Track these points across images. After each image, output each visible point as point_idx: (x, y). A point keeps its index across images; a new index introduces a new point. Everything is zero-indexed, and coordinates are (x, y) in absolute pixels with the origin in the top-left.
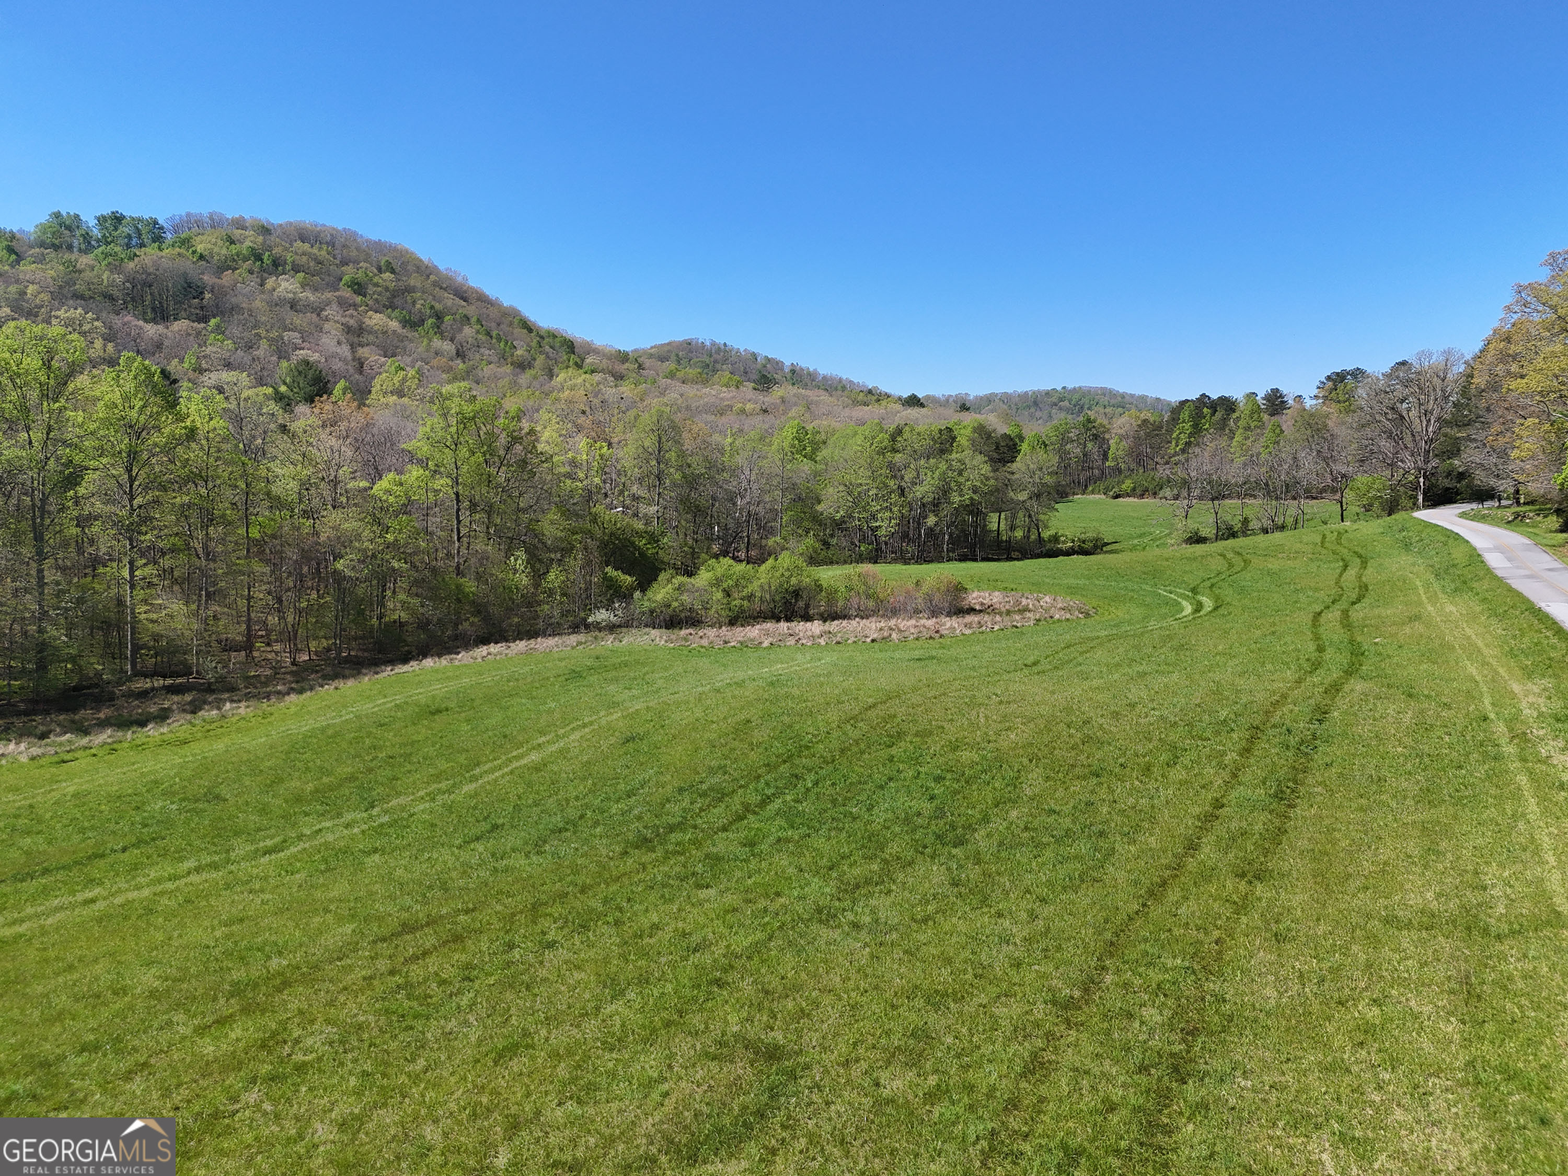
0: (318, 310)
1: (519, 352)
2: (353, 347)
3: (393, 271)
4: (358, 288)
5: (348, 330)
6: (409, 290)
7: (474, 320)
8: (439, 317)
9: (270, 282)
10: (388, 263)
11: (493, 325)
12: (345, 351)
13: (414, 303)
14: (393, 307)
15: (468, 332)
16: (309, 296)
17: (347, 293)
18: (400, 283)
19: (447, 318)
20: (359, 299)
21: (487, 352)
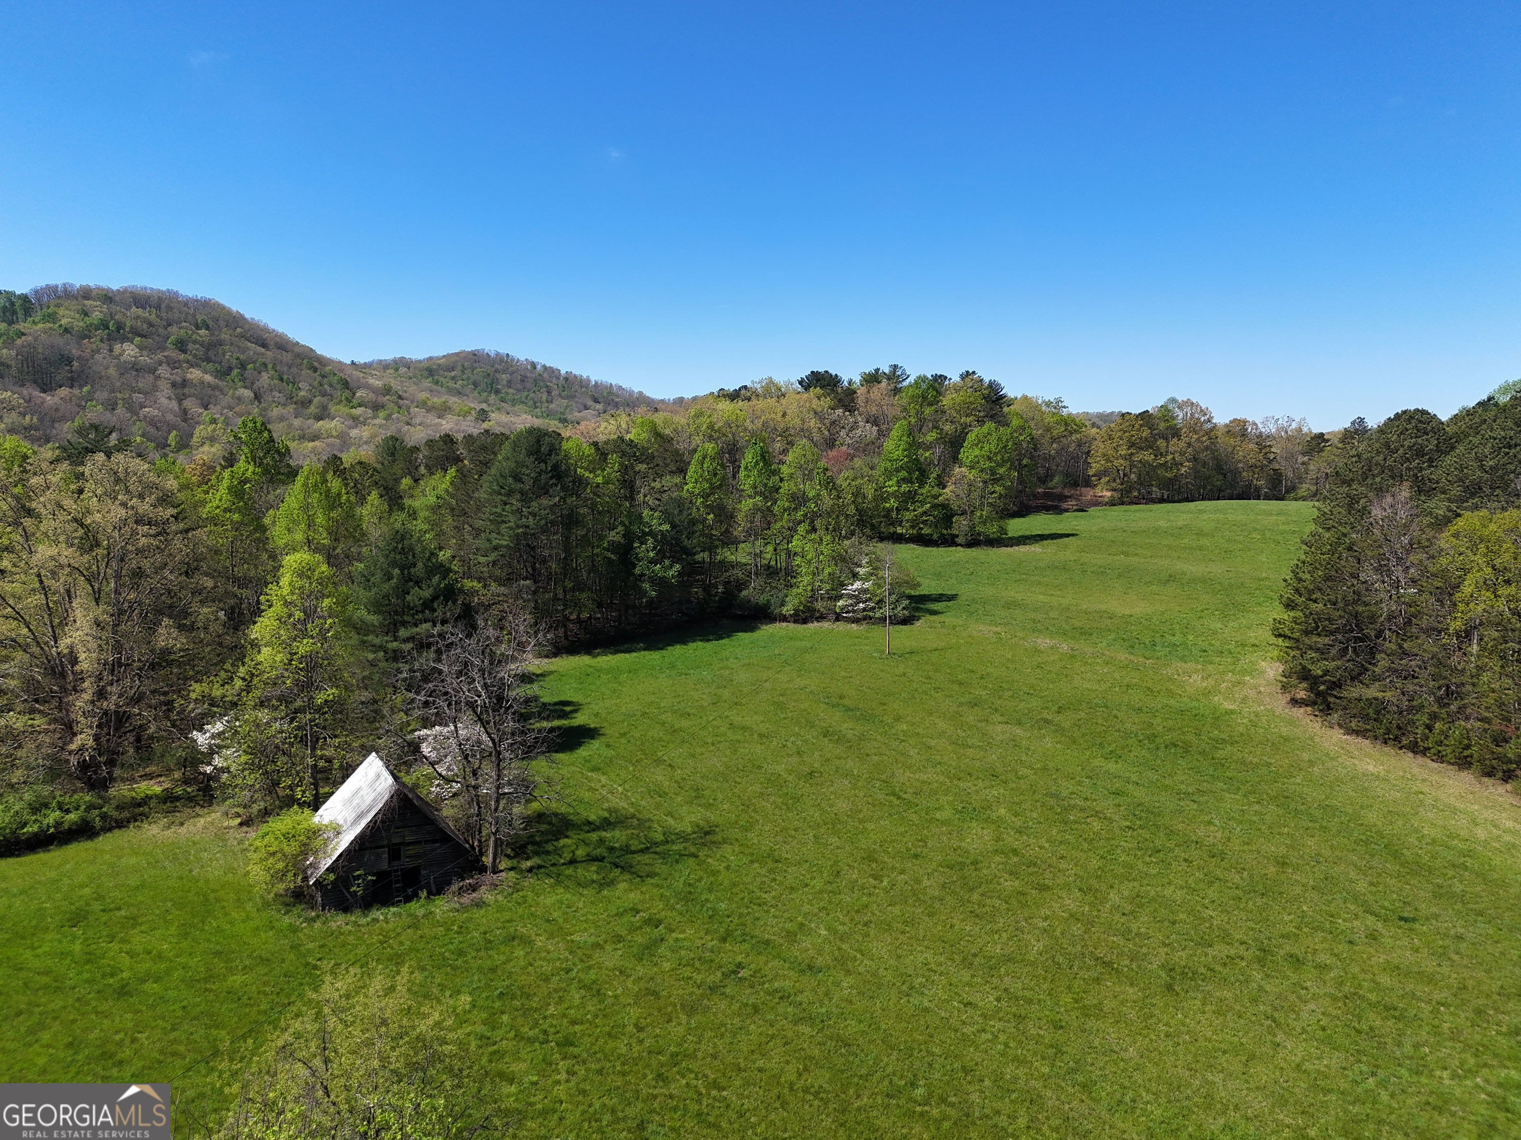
0: (152, 371)
1: (302, 393)
2: (180, 401)
3: (207, 328)
4: (181, 346)
5: (174, 385)
6: (221, 343)
7: (270, 366)
8: (243, 366)
9: (117, 348)
10: (204, 321)
11: (285, 369)
12: (174, 405)
13: (224, 354)
14: (208, 360)
15: (265, 379)
16: (145, 359)
17: (174, 354)
18: (214, 338)
19: (249, 367)
20: (182, 357)
21: (278, 395)
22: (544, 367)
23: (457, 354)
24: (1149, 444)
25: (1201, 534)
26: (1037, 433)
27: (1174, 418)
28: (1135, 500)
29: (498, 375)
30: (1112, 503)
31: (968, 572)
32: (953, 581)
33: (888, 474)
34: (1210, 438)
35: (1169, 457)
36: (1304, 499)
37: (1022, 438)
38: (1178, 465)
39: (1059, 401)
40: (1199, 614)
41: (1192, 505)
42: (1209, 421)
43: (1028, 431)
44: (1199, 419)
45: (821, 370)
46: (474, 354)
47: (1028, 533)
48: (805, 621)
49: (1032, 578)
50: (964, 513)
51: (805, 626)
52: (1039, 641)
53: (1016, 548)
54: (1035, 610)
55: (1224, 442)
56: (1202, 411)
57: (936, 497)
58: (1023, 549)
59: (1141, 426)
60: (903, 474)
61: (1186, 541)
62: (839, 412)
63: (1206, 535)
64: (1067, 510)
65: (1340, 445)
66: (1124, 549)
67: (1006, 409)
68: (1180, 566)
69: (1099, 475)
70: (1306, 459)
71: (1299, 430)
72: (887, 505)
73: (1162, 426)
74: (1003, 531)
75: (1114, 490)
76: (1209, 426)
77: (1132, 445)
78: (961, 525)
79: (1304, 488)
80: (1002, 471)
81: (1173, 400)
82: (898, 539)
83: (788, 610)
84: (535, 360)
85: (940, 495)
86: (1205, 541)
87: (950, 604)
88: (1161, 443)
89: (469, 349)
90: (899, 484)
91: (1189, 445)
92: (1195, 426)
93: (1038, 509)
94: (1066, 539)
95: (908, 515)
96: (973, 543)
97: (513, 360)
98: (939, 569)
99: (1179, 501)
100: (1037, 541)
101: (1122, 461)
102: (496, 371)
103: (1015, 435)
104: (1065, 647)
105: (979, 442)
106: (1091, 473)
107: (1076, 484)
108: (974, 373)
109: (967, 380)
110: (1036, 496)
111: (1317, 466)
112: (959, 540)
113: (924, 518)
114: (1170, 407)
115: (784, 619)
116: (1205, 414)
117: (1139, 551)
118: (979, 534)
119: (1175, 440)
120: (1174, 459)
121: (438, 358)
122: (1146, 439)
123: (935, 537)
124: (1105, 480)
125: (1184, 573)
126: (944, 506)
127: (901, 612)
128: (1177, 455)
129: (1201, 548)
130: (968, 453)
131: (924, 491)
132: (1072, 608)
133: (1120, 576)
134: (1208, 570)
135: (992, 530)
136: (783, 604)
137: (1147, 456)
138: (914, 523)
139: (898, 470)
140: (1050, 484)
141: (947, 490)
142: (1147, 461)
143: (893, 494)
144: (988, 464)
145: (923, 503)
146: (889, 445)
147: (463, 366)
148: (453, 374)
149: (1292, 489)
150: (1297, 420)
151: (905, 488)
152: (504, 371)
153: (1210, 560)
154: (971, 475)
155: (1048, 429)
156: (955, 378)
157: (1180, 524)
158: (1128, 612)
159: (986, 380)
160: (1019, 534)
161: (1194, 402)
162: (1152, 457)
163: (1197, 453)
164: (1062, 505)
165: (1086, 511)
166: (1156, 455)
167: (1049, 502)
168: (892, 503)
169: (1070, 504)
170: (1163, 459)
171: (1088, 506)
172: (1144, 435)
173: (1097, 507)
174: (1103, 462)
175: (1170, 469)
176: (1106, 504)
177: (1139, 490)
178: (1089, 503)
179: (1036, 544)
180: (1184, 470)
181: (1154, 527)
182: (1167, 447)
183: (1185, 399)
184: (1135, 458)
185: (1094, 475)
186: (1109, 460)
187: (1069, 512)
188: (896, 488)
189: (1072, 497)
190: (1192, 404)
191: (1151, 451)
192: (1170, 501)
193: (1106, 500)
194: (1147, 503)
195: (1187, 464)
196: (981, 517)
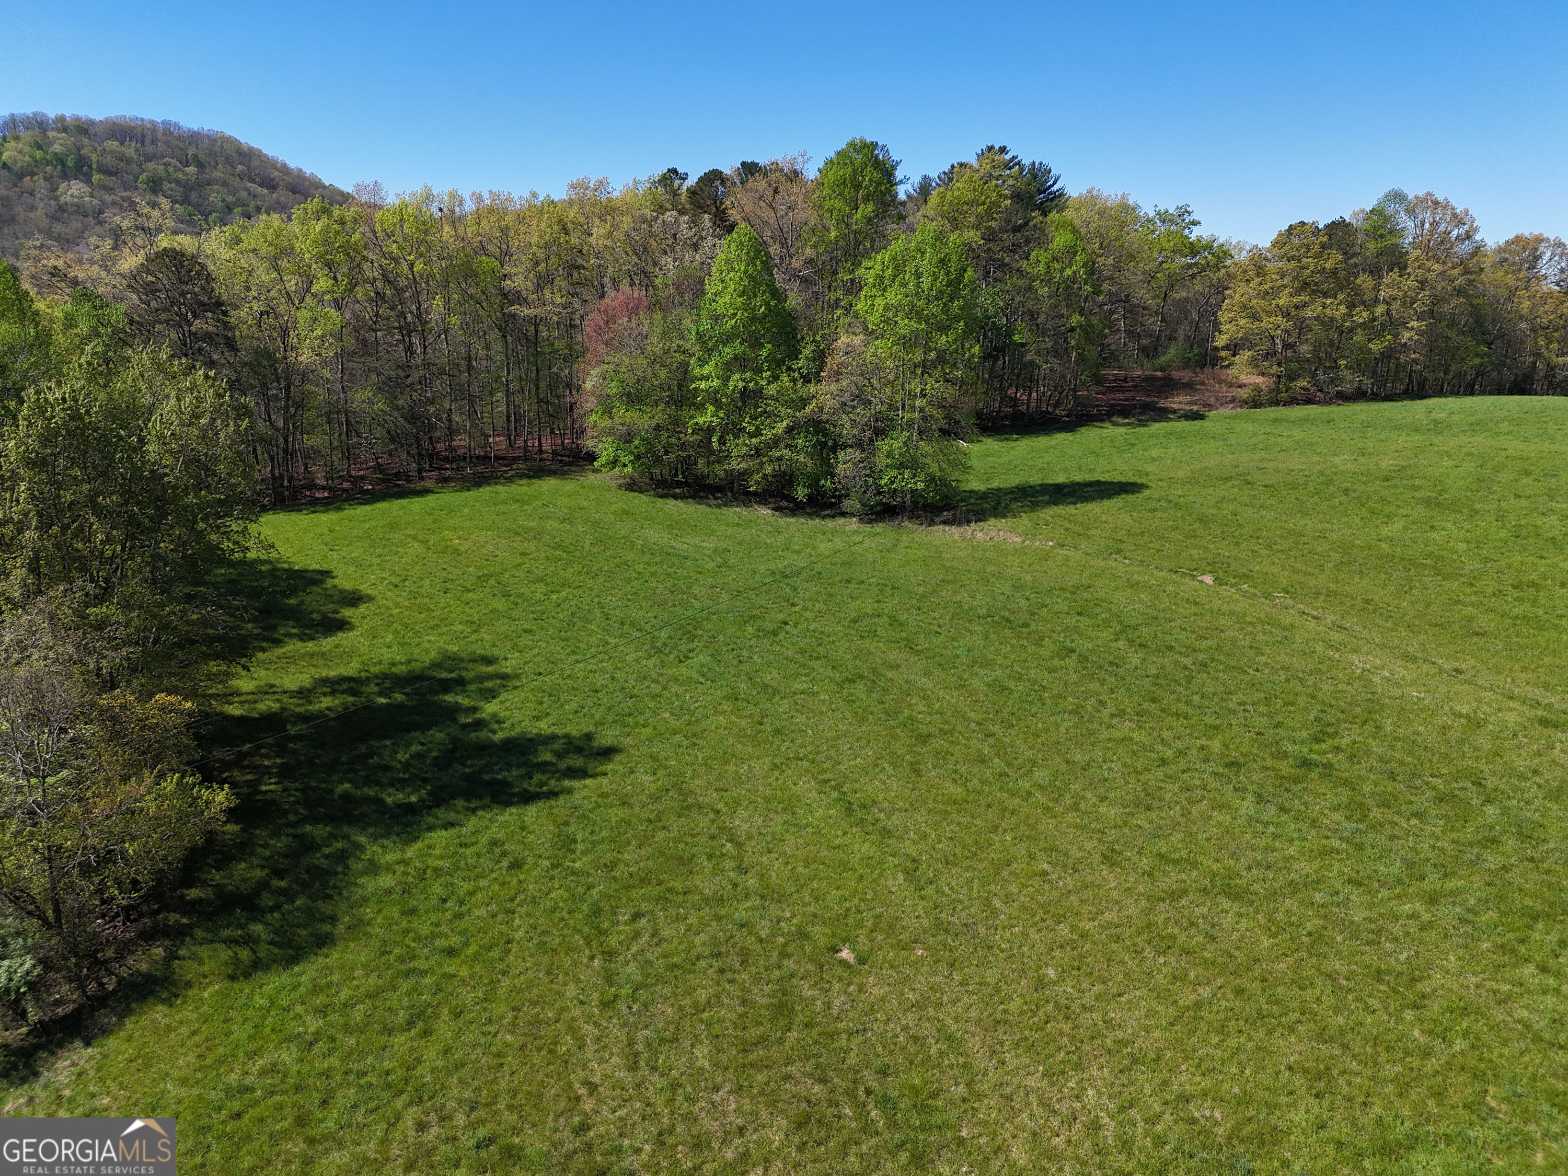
24: (1340, 282)
27: (1395, 233)
28: (1303, 396)
34: (1467, 272)
35: (1380, 310)
38: (1393, 324)
39: (1184, 212)
41: (1418, 408)
42: (1468, 236)
44: (1447, 233)
47: (1035, 479)
55: (1496, 279)
56: (1455, 215)
57: (800, 403)
59: (1326, 248)
64: (1163, 414)
67: (1052, 218)
69: (1234, 348)
73: (1370, 247)
76: (1466, 248)
77: (1302, 286)
81: (1397, 197)
85: (810, 399)
88: (1365, 281)
90: (728, 369)
91: (1423, 284)
92: (1438, 247)
93: (1110, 414)
94: (1094, 508)
96: (879, 511)
99: (1390, 398)
101: (1281, 320)
106: (1219, 343)
108: (1003, 150)
110: (1119, 385)
112: (850, 503)
114: (1390, 210)
116: (1461, 224)
118: (893, 492)
119: (1394, 275)
120: (1388, 312)
122: (1334, 272)
123: (801, 493)
124: (1246, 354)
126: (817, 426)
128: (1396, 305)
135: (916, 483)
137: (1334, 307)
139: (727, 339)
140: (1163, 360)
142: (1334, 320)
143: (714, 398)
145: (773, 416)
146: (713, 283)
151: (736, 381)
157: (1387, 463)
159: (1026, 162)
160: (1013, 481)
161: (1441, 199)
162: (1343, 309)
163: (1437, 300)
164: (1162, 403)
165: (1202, 417)
166: (1351, 306)
167: (1141, 398)
168: (708, 417)
169: (1179, 402)
170: (1365, 314)
171: (1210, 407)
172: (1328, 266)
173: (1227, 411)
174: (1242, 322)
175: (1379, 335)
176: (1244, 403)
177: (1314, 375)
178: (1212, 400)
179: (1025, 520)
180: (1407, 335)
181: (1321, 473)
182: (1376, 288)
183: (1421, 194)
184: (1309, 313)
185: (1227, 347)
186: (1255, 317)
187: (1167, 420)
188: (716, 383)
189: (1189, 387)
190: (1436, 203)
191: (1341, 297)
192: (1375, 397)
193: (1244, 394)
194: (1328, 402)
195: (1414, 324)
196: (889, 455)
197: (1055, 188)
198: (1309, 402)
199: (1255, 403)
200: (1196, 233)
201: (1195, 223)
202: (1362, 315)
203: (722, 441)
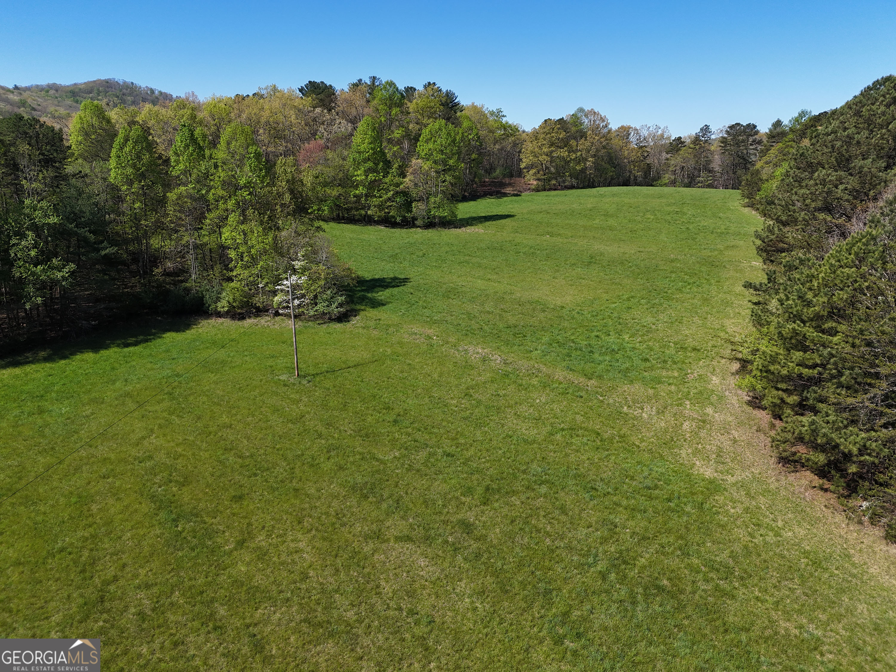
22: (161, 93)
23: (94, 81)
24: (565, 143)
25: (607, 215)
26: (482, 133)
27: (581, 124)
28: (553, 187)
29: (125, 97)
30: (537, 190)
31: (421, 254)
32: (406, 264)
33: (357, 164)
34: (606, 140)
35: (579, 154)
36: (666, 185)
37: (470, 137)
38: (583, 159)
39: (499, 111)
40: (627, 304)
41: (594, 190)
42: (606, 126)
43: (475, 131)
44: (599, 125)
45: (318, 81)
46: (107, 82)
47: (474, 215)
48: (242, 317)
49: (474, 260)
50: (421, 199)
51: (240, 323)
52: (471, 349)
53: (463, 229)
54: (472, 300)
55: (616, 143)
56: (601, 118)
57: (398, 185)
58: (469, 230)
59: (559, 129)
60: (370, 164)
61: (597, 221)
62: (318, 110)
63: (612, 216)
64: (505, 195)
65: (692, 146)
66: (550, 229)
67: (459, 114)
68: (598, 247)
69: (529, 167)
70: (668, 156)
71: (662, 135)
72: (357, 192)
73: (574, 129)
74: (454, 214)
75: (538, 180)
76: (606, 130)
77: (552, 144)
78: (418, 208)
79: (667, 177)
80: (451, 162)
81: (581, 110)
82: (368, 221)
83: (223, 305)
84: (153, 87)
85: (402, 183)
86: (611, 222)
87: (395, 291)
88: (573, 143)
89: (103, 78)
90: (367, 172)
91: (592, 144)
92: (596, 129)
93: (485, 195)
94: (503, 221)
95: (376, 201)
96: (430, 225)
97: (136, 87)
98: (398, 251)
100: (481, 222)
101: (545, 157)
102: (123, 94)
103: (466, 134)
104: (497, 358)
105: (432, 136)
106: (522, 167)
107: (511, 176)
108: (434, 83)
109: (429, 89)
110: (483, 184)
111: (676, 161)
112: (418, 222)
113: (389, 204)
114: (579, 115)
115: (219, 315)
116: (603, 121)
117: (562, 231)
118: (434, 217)
119: (583, 140)
121: (81, 84)
122: (562, 139)
123: (399, 219)
124: (532, 172)
125: (602, 254)
126: (405, 193)
127: (335, 309)
128: (584, 152)
129: (611, 229)
130: (423, 148)
131: (387, 180)
132: (507, 297)
133: (548, 257)
134: (622, 250)
135: (444, 213)
136: (218, 299)
137: (563, 153)
138: (380, 207)
139: (365, 161)
140: (494, 175)
141: (407, 180)
142: (563, 157)
143: (362, 182)
144: (440, 156)
145: (387, 190)
146: (357, 139)
147: (98, 89)
148: (91, 95)
149: (658, 177)
150: (662, 128)
151: (371, 177)
152: (130, 94)
153: (621, 240)
154: (426, 166)
155: (492, 132)
156: (420, 87)
157: (589, 206)
158: (559, 303)
159: (444, 90)
160: (468, 216)
161: (596, 111)
162: (567, 153)
163: (598, 150)
164: (503, 191)
165: (520, 195)
166: (569, 152)
167: (494, 189)
168: (361, 190)
169: (508, 190)
170: (574, 155)
171: (521, 192)
172: (561, 137)
173: (527, 193)
174: (531, 158)
175: (579, 163)
176: (533, 190)
177: (557, 179)
178: (522, 190)
179: (480, 226)
180: (588, 163)
181: (570, 209)
182: (577, 146)
183: (590, 109)
184: (554, 154)
185: (525, 168)
186: (535, 156)
187: (507, 196)
188: (363, 177)
189: (510, 184)
190: (595, 113)
191: (566, 148)
192: (578, 188)
193: (533, 187)
194: (562, 189)
195: (591, 159)
196: (435, 202)
197: (456, 101)
198: (555, 190)
199: (538, 191)
200: (504, 120)
201: (504, 116)
202: (573, 156)
203: (366, 200)
